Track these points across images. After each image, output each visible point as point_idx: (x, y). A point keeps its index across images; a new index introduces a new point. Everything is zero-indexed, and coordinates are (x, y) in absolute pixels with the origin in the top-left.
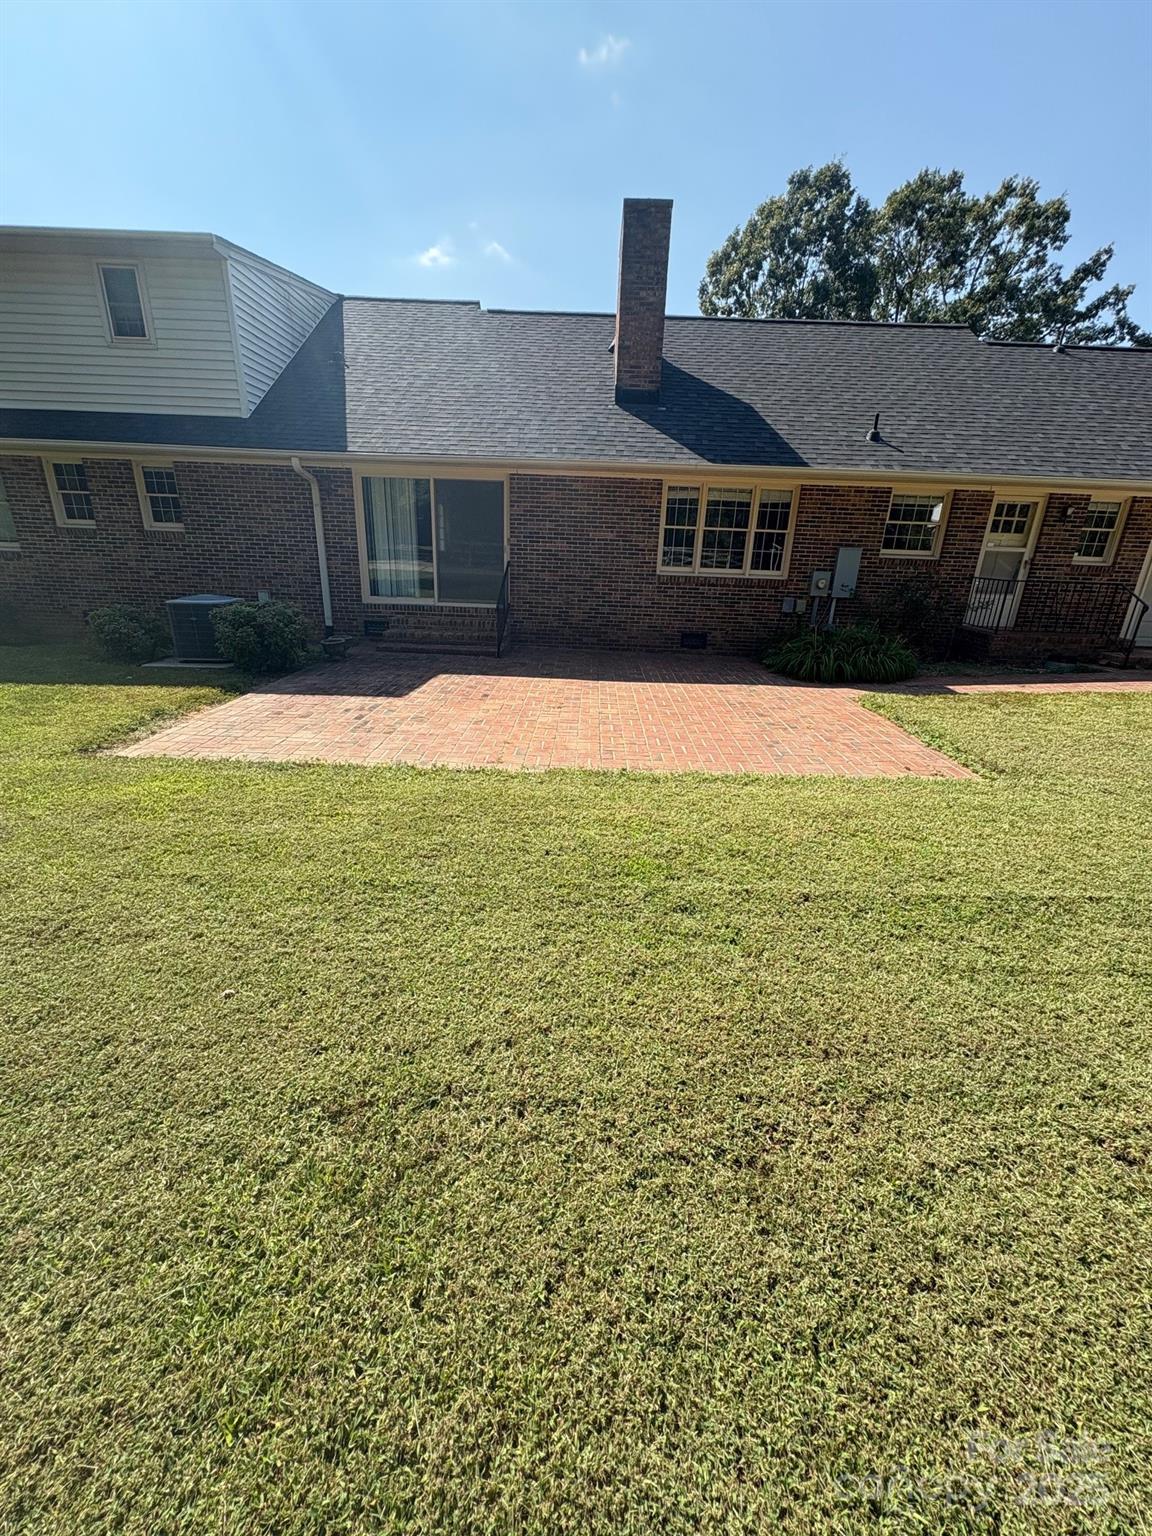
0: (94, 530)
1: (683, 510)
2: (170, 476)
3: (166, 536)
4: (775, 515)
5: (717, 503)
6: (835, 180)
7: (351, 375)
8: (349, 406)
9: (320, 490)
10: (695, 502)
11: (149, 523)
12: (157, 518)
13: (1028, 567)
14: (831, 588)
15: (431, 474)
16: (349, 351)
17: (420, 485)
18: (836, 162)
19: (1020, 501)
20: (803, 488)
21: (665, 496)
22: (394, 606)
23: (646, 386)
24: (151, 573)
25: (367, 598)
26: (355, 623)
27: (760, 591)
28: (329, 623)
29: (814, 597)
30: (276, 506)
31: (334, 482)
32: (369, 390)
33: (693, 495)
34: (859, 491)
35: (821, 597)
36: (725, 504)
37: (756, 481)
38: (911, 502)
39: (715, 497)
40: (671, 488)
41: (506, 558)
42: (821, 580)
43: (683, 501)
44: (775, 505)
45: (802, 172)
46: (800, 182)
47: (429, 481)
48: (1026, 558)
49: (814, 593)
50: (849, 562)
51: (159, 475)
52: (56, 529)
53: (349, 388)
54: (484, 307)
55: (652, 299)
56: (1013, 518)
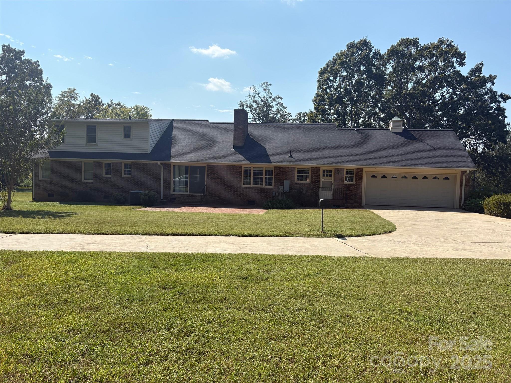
0: (111, 177)
1: (247, 172)
2: (130, 165)
3: (127, 178)
4: (269, 173)
5: (255, 170)
6: (365, 44)
7: (173, 142)
8: (172, 150)
9: (163, 168)
10: (250, 170)
11: (123, 176)
12: (125, 174)
13: (334, 185)
14: (283, 190)
15: (189, 165)
16: (173, 136)
17: (187, 167)
18: (364, 38)
19: (329, 169)
20: (275, 167)
21: (243, 169)
22: (178, 194)
23: (240, 145)
24: (122, 187)
25: (172, 192)
26: (168, 198)
27: (267, 191)
28: (162, 198)
29: (280, 192)
30: (153, 172)
31: (167, 167)
32: (177, 146)
33: (250, 169)
34: (288, 168)
35: (281, 192)
36: (257, 170)
37: (264, 166)
38: (302, 170)
39: (255, 169)
40: (244, 167)
41: (206, 183)
42: (281, 188)
43: (247, 170)
44: (269, 171)
45: (351, 43)
46: (351, 46)
47: (188, 166)
48: (332, 182)
49: (279, 191)
50: (287, 184)
51: (127, 165)
52: (102, 177)
53: (172, 146)
54: (210, 121)
55: (241, 128)
56: (327, 173)
